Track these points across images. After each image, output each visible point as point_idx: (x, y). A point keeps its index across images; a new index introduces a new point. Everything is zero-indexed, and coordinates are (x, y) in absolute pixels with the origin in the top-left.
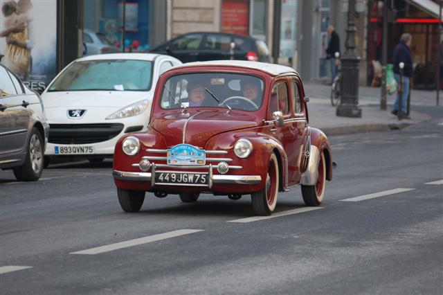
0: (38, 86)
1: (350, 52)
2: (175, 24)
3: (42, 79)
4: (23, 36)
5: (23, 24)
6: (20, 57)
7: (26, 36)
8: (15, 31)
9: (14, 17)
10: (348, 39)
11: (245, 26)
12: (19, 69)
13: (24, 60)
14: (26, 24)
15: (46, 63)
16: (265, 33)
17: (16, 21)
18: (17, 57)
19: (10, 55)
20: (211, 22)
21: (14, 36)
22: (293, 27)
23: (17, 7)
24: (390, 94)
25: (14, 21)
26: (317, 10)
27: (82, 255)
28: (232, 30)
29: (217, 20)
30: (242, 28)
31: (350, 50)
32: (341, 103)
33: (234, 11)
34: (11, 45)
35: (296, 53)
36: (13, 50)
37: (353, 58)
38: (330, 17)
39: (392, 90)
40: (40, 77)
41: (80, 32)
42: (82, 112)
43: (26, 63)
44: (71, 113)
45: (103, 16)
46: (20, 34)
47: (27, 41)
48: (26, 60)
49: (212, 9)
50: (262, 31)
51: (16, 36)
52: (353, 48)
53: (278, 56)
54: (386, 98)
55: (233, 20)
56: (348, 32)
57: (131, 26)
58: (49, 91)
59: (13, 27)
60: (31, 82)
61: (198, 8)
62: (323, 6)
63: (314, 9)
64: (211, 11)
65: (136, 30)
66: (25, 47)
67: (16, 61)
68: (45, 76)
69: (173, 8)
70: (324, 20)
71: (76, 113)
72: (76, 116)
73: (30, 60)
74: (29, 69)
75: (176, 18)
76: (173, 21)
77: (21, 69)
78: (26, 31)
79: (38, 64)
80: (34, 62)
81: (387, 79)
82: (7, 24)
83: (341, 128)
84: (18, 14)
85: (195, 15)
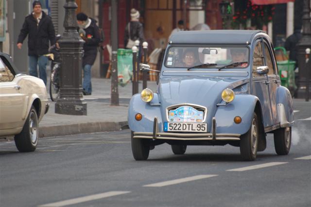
1: (70, 33)
10: (67, 17)
24: (123, 85)
31: (69, 30)
35: (7, 35)
37: (74, 40)
39: (124, 81)
52: (73, 28)
54: (117, 90)
56: (67, 8)
81: (119, 67)
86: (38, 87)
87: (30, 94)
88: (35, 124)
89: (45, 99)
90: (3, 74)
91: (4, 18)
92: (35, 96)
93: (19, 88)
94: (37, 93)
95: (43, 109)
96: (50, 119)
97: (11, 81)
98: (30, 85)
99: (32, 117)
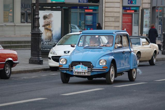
0: (55, 44)
2: (105, 22)
3: (56, 41)
4: (50, 26)
5: (50, 22)
6: (49, 34)
7: (51, 26)
8: (47, 25)
9: (47, 20)
11: (130, 23)
12: (48, 38)
13: (50, 35)
14: (51, 22)
15: (58, 36)
16: (138, 25)
17: (48, 22)
18: (48, 34)
19: (45, 33)
20: (119, 22)
21: (47, 26)
22: (148, 23)
23: (48, 17)
25: (47, 22)
26: (157, 17)
27: (64, 95)
28: (126, 24)
29: (121, 21)
30: (130, 24)
32: (163, 50)
33: (127, 17)
34: (46, 30)
36: (47, 31)
38: (162, 19)
40: (55, 40)
41: (70, 25)
42: (69, 52)
43: (50, 36)
44: (65, 52)
45: (80, 20)
46: (49, 26)
47: (51, 28)
48: (51, 34)
49: (119, 17)
50: (137, 25)
51: (48, 27)
53: (142, 34)
55: (127, 21)
57: (90, 23)
58: (58, 45)
59: (47, 23)
60: (52, 42)
61: (114, 17)
62: (160, 16)
63: (156, 17)
64: (119, 18)
65: (92, 25)
66: (50, 30)
67: (47, 35)
68: (57, 40)
69: (105, 17)
70: (160, 21)
71: (67, 52)
72: (66, 53)
73: (52, 35)
74: (52, 38)
75: (106, 20)
76: (105, 21)
77: (49, 38)
78: (51, 25)
79: (55, 36)
80: (53, 35)
82: (45, 22)
83: (163, 59)
84: (48, 19)
85: (113, 19)
86: (156, 47)
87: (154, 49)
88: (155, 57)
89: (158, 50)
90: (146, 43)
91: (148, 27)
92: (155, 49)
93: (150, 47)
94: (156, 49)
95: (157, 53)
96: (160, 56)
97: (148, 45)
98: (154, 46)
99: (154, 55)
